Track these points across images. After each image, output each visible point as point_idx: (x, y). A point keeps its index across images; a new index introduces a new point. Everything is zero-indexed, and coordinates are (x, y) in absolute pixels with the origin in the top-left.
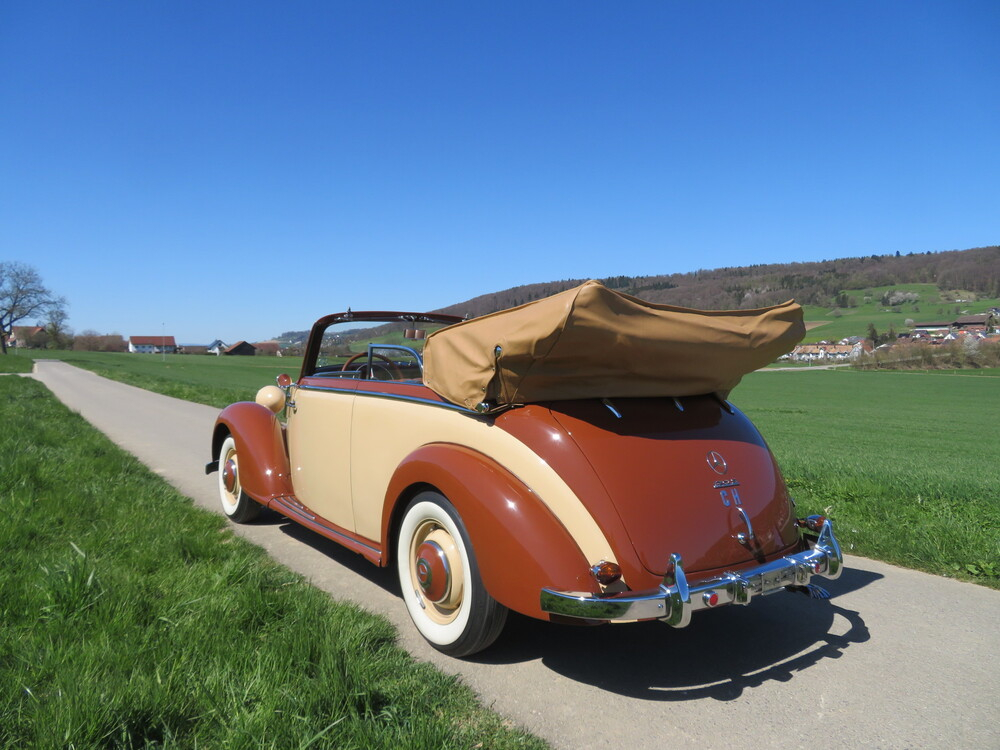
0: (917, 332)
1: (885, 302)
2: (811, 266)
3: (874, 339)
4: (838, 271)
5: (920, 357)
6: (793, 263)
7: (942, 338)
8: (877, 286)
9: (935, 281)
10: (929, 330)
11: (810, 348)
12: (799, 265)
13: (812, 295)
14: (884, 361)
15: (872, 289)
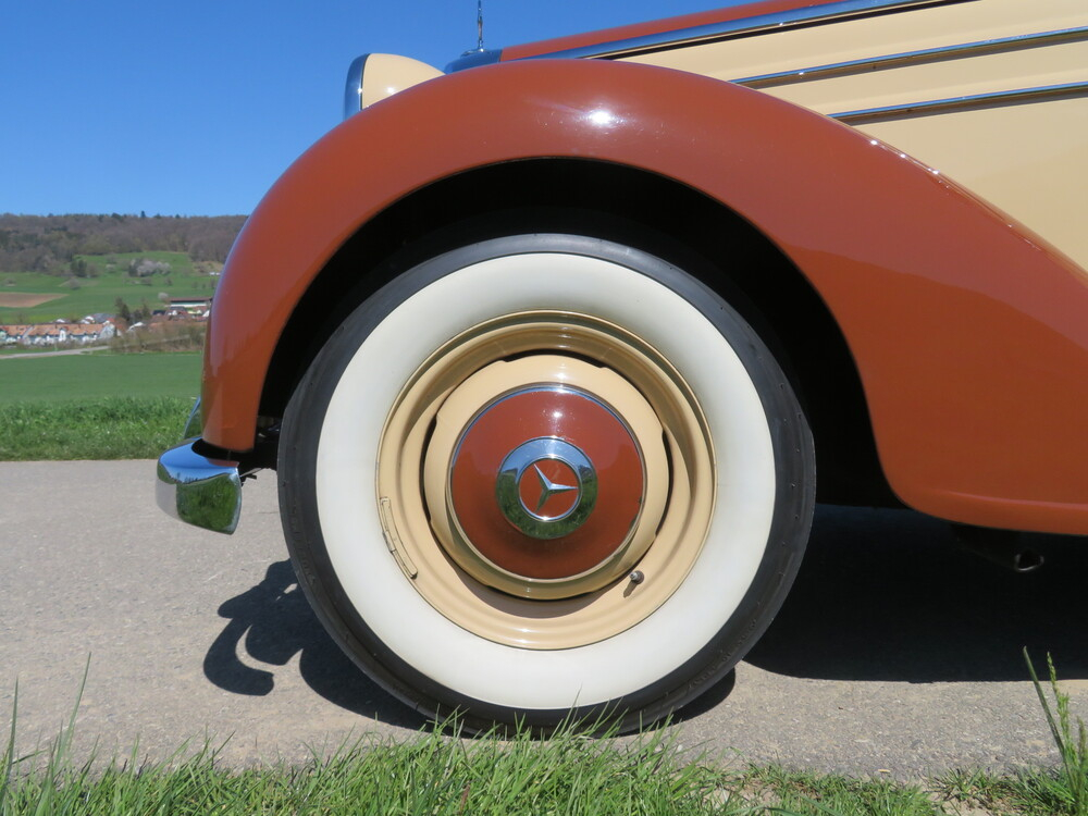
0: (173, 309)
1: (132, 272)
2: (32, 221)
3: (126, 317)
4: (71, 230)
5: (187, 336)
6: (7, 215)
7: (200, 315)
8: (120, 252)
9: (186, 250)
10: (186, 306)
11: (47, 329)
12: (16, 217)
13: (39, 259)
14: (148, 342)
15: (116, 256)
